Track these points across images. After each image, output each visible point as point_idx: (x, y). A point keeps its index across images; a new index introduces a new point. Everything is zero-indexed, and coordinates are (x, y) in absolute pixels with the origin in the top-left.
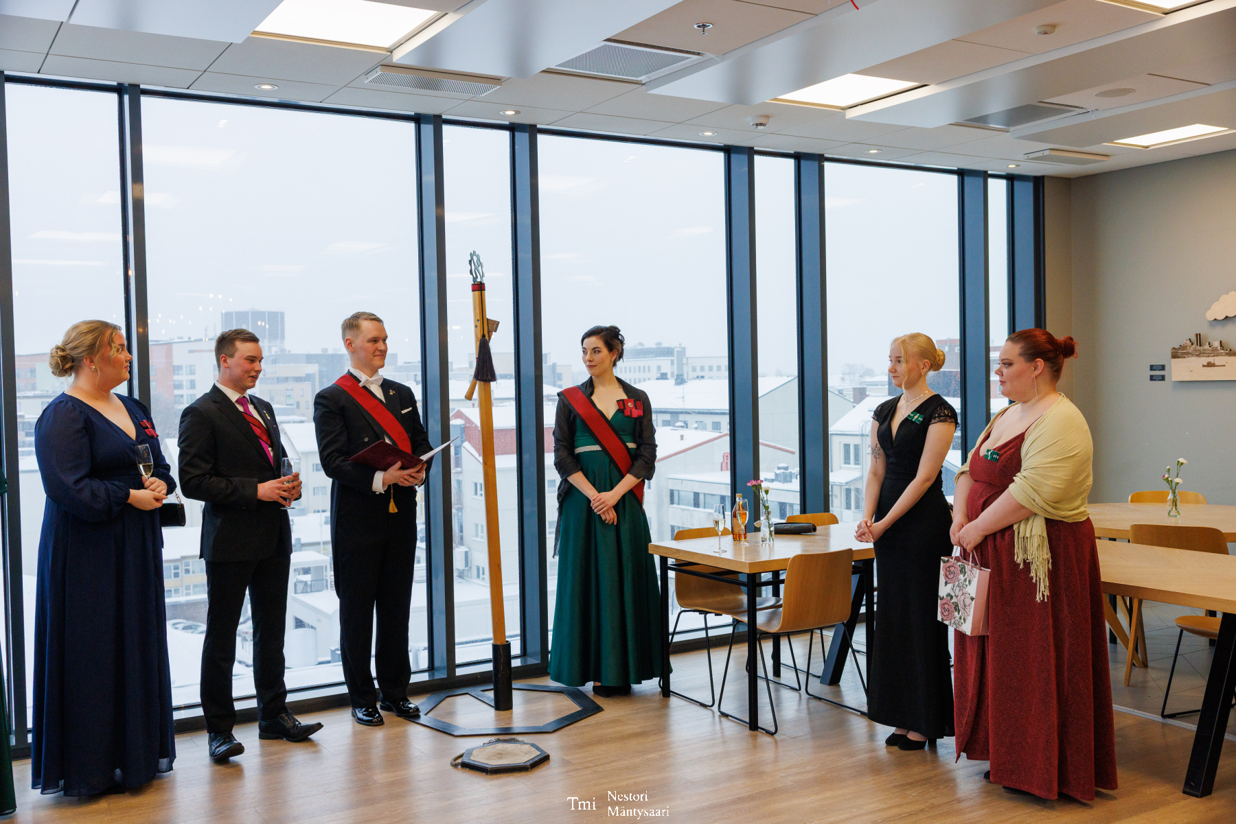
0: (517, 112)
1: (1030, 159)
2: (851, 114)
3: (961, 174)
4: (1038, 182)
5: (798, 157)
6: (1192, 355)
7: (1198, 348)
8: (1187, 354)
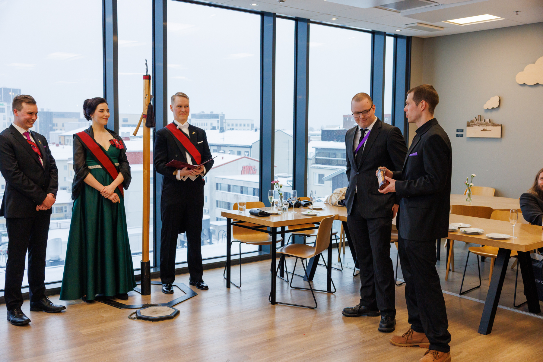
1: (409, 27)
3: (373, 33)
4: (409, 39)
5: (296, 20)
6: (477, 125)
7: (479, 122)
8: (474, 124)
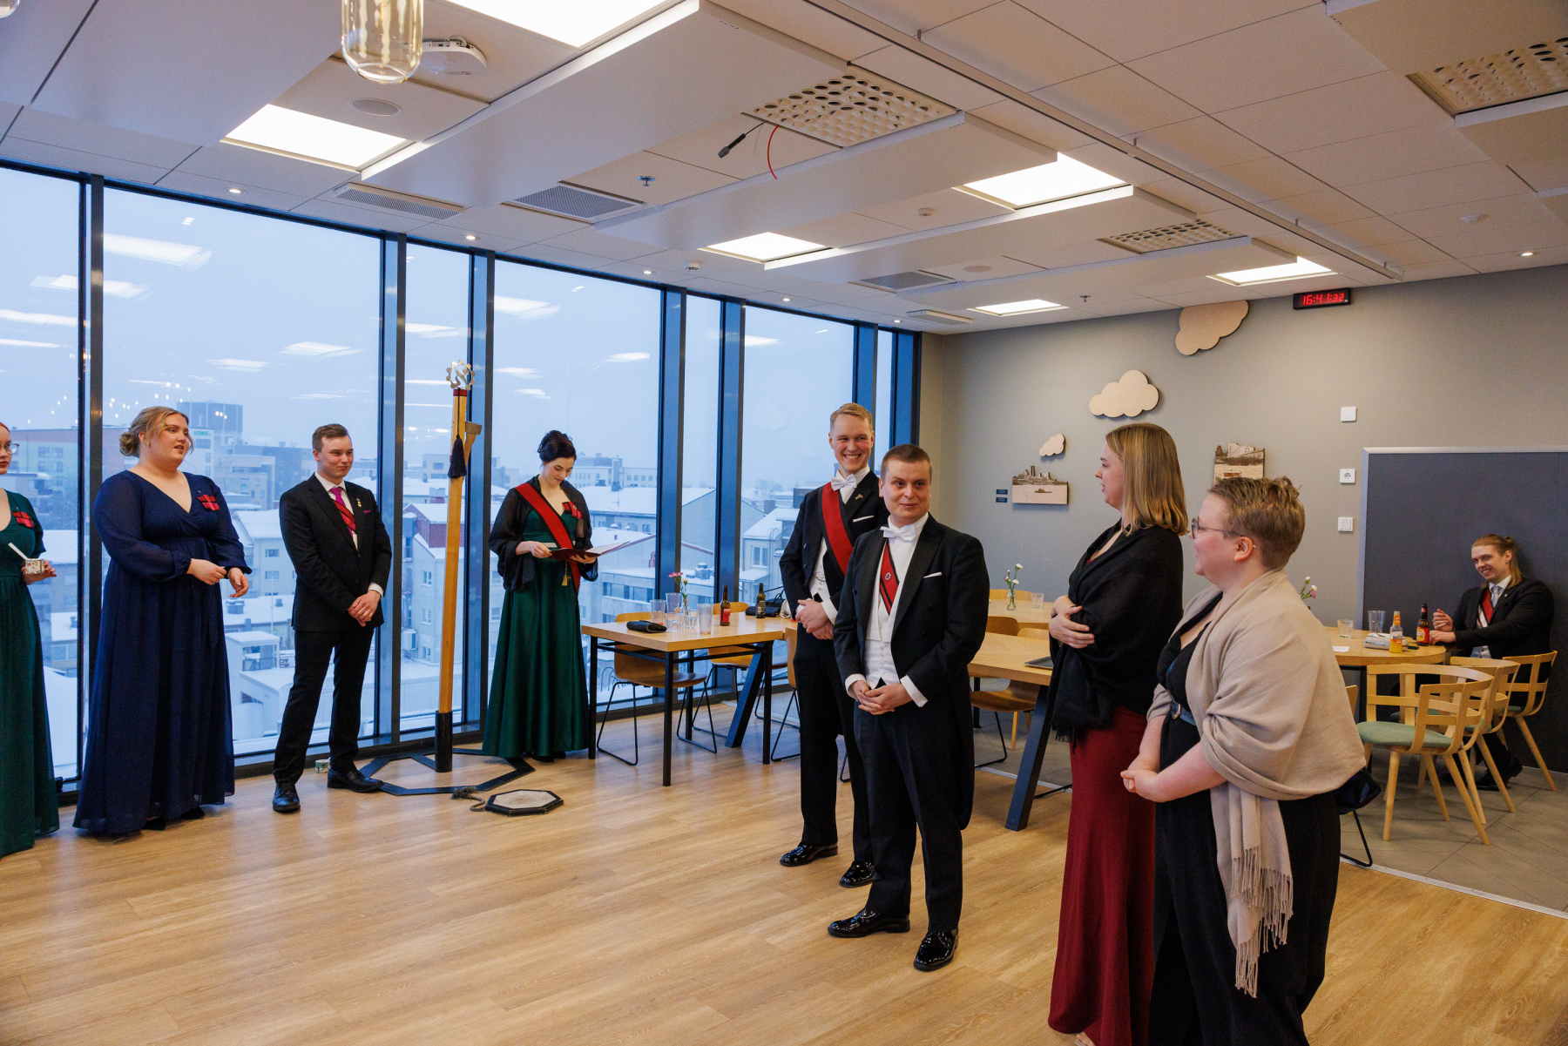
0: (477, 238)
1: (914, 317)
2: (768, 266)
3: (857, 324)
4: (917, 336)
5: (723, 299)
6: (1028, 483)
7: (1033, 477)
8: (1025, 481)
